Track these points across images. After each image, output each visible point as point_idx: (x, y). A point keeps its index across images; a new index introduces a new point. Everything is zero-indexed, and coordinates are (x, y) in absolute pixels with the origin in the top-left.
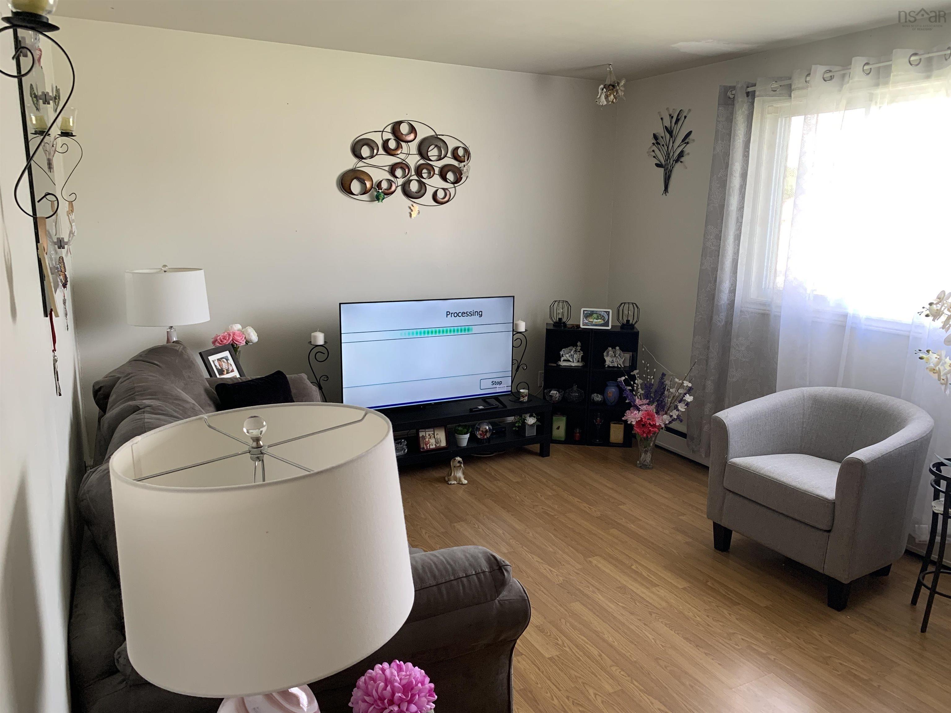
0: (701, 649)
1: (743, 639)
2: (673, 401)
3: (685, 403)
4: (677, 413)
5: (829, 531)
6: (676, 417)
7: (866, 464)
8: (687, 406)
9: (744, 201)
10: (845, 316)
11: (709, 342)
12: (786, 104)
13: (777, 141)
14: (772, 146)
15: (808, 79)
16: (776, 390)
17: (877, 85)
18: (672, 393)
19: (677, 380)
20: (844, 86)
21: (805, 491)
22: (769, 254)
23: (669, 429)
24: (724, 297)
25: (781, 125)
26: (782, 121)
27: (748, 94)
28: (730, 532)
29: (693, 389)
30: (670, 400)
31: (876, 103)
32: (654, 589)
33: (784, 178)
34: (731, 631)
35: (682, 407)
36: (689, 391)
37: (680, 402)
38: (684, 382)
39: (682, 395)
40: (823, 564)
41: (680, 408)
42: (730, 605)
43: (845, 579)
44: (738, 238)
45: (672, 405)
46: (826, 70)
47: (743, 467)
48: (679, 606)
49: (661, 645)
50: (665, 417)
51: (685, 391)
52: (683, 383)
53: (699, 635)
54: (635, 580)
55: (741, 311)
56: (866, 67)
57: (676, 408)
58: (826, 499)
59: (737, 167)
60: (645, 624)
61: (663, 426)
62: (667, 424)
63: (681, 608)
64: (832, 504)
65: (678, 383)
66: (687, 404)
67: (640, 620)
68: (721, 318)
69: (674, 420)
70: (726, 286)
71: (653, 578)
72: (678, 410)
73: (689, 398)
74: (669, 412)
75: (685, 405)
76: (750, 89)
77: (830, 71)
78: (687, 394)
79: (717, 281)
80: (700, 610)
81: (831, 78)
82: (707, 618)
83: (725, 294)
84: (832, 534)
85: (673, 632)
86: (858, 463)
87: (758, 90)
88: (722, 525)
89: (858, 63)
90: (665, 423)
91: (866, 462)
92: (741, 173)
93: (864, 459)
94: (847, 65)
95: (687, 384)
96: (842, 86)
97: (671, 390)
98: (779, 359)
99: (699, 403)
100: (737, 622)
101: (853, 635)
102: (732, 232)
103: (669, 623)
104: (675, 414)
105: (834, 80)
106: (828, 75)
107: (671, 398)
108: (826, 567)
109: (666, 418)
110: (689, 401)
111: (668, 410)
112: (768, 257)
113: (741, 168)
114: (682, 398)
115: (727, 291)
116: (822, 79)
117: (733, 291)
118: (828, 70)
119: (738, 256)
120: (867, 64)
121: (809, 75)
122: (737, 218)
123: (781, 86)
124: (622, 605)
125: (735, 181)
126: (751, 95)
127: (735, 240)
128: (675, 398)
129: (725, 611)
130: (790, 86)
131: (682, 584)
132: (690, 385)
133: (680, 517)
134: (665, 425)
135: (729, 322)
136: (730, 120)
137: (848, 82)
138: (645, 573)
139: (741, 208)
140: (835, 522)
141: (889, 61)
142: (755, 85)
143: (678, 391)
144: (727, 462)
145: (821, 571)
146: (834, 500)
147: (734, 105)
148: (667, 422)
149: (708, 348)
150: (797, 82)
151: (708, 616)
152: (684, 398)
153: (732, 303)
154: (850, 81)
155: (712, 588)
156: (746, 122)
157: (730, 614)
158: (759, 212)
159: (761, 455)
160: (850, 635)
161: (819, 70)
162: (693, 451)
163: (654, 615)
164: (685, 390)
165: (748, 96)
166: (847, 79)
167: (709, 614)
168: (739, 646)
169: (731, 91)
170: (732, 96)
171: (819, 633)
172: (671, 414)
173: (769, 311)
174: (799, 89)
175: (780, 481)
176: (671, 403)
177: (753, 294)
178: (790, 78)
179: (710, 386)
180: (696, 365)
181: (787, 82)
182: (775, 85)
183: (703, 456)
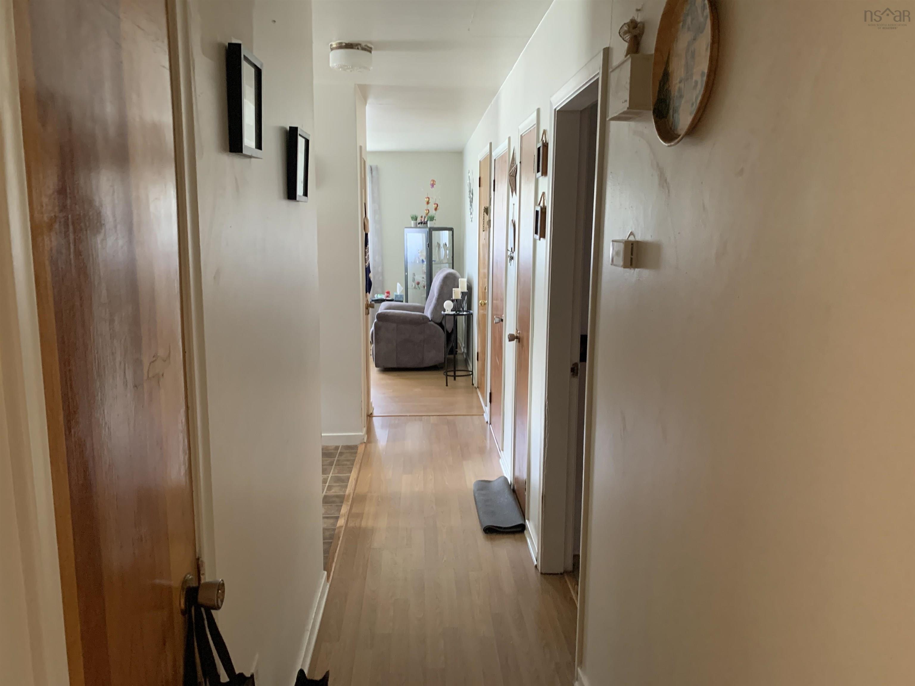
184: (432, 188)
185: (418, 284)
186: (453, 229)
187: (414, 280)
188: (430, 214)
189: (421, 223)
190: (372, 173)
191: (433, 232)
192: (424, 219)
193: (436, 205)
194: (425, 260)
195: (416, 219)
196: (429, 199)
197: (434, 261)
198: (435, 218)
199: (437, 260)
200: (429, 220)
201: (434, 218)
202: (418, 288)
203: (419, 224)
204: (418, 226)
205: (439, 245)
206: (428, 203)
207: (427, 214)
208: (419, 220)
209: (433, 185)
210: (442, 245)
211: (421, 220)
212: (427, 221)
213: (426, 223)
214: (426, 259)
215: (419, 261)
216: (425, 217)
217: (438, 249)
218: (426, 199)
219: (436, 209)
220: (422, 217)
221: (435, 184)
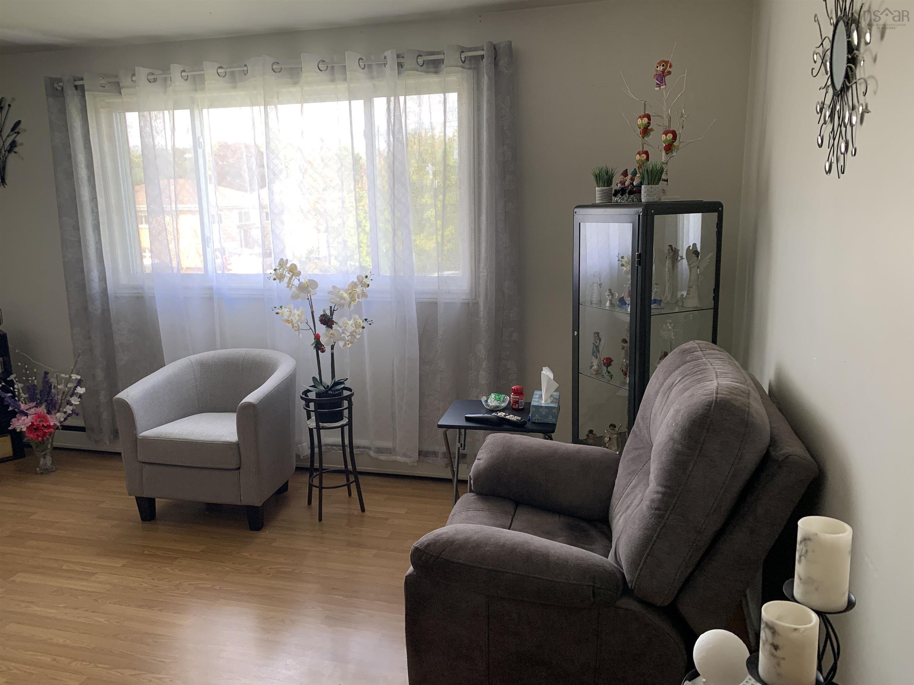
0: (155, 609)
1: (189, 584)
2: (64, 397)
3: (78, 396)
4: (71, 408)
5: (239, 468)
6: (71, 412)
7: (256, 405)
8: (81, 399)
9: (96, 192)
10: (211, 288)
11: (89, 331)
12: (116, 100)
13: (116, 135)
14: (112, 139)
15: (134, 79)
16: (165, 363)
17: (196, 90)
18: (61, 389)
19: (63, 375)
20: (168, 89)
21: (212, 441)
22: (130, 241)
23: (66, 428)
24: (95, 285)
25: (116, 119)
26: (116, 116)
27: (76, 87)
28: (154, 500)
29: (83, 380)
30: (59, 397)
31: (198, 106)
32: (93, 578)
33: (131, 170)
34: (178, 582)
35: (75, 401)
36: (79, 383)
37: (71, 396)
38: (72, 375)
39: (72, 389)
40: (239, 497)
41: (73, 402)
42: (171, 562)
43: (258, 503)
44: (97, 227)
45: (63, 401)
46: (149, 72)
47: (154, 438)
48: (123, 582)
49: (116, 622)
50: (58, 415)
51: (75, 385)
52: (70, 377)
53: (150, 598)
54: (70, 578)
55: (116, 297)
56: (183, 74)
57: (69, 403)
58: (232, 443)
59: (81, 158)
60: (93, 612)
61: (58, 424)
62: (62, 421)
63: (125, 582)
64: (237, 445)
65: (65, 378)
66: (80, 396)
67: (86, 611)
68: (97, 307)
69: (69, 415)
70: (95, 274)
71: (89, 569)
72: (71, 405)
73: (81, 390)
74: (61, 409)
75: (78, 398)
76: (78, 83)
77: (153, 74)
78: (78, 387)
79: (85, 271)
80: (144, 577)
81: (155, 80)
82: (153, 581)
83: (96, 282)
84: (241, 470)
85: (123, 607)
86: (249, 405)
87: (86, 83)
88: (144, 496)
89: (176, 70)
90: (60, 421)
91: (256, 404)
92: (86, 164)
93: (253, 401)
94: (166, 70)
95: (74, 376)
96: (165, 87)
97: (59, 387)
98: (162, 336)
99: (92, 393)
100: (180, 573)
101: (274, 544)
102: (90, 222)
103: (118, 600)
104: (69, 409)
105: (157, 82)
106: (151, 77)
107: (61, 395)
108: (242, 498)
109: (60, 416)
110: (82, 392)
111: (60, 407)
112: (131, 244)
113: (85, 160)
114: (74, 392)
115: (96, 280)
116: (147, 80)
117: (103, 278)
118: (151, 73)
119: (101, 244)
120: (184, 71)
121: (134, 75)
122: (92, 209)
123: (108, 82)
124: (62, 605)
125: (83, 173)
126: (80, 89)
127: (94, 231)
128: (66, 394)
129: (167, 569)
130: (118, 83)
131: (119, 563)
132: (79, 377)
133: (100, 506)
134: (61, 422)
135: (106, 310)
136: (63, 111)
137: (171, 86)
138: (78, 568)
139: (94, 198)
140: (242, 459)
141: (201, 71)
142: (82, 79)
143: (66, 386)
144: (137, 438)
145: (239, 504)
146: (237, 442)
147: (64, 97)
148: (62, 420)
149: (90, 338)
150: (125, 81)
151: (153, 579)
152: (76, 391)
153: (105, 291)
154: (173, 85)
155: (150, 555)
156: (81, 115)
157: (172, 569)
158: (113, 202)
159: (166, 424)
160: (272, 545)
161: (142, 72)
162: (96, 442)
163: (100, 601)
164: (75, 383)
165: (76, 89)
166: (169, 82)
167: (153, 577)
168: (187, 591)
169: (58, 83)
170: (59, 88)
171: (249, 553)
172: (65, 410)
173: (142, 293)
174: (127, 87)
175: (189, 440)
176: (62, 400)
177: (124, 280)
178: (117, 76)
179: (100, 374)
180: (80, 357)
181: (116, 80)
182: (103, 82)
183: (108, 443)
184: (659, 86)
185: (608, 362)
186: (722, 206)
187: (596, 351)
188: (650, 165)
189: (622, 191)
190: (496, 64)
191: (658, 219)
192: (632, 180)
193: (670, 136)
194: (628, 300)
195: (609, 182)
196: (649, 119)
197: (655, 301)
198: (664, 177)
199: (667, 296)
200: (646, 181)
201: (661, 173)
202: (606, 375)
203: (616, 193)
204: (615, 199)
205: (674, 252)
206: (646, 131)
207: (641, 165)
208: (616, 185)
209: (661, 78)
210: (683, 253)
211: (623, 183)
212: (640, 185)
213: (636, 191)
214: (631, 296)
215: (611, 303)
216: (634, 173)
217: (671, 266)
218: (639, 121)
219: (669, 148)
220: (625, 174)
221: (669, 73)
